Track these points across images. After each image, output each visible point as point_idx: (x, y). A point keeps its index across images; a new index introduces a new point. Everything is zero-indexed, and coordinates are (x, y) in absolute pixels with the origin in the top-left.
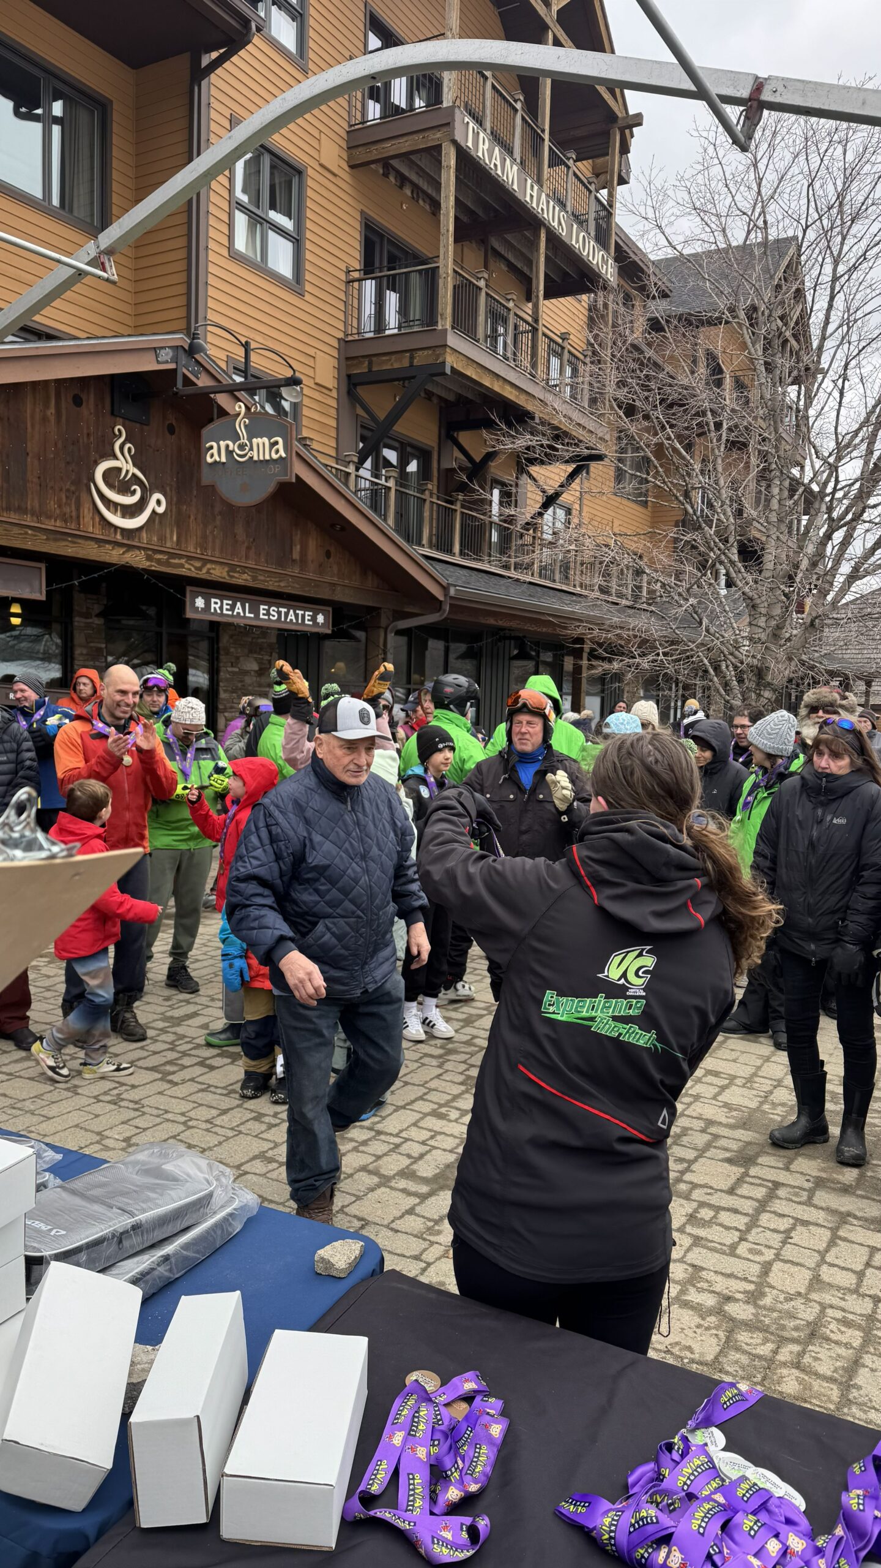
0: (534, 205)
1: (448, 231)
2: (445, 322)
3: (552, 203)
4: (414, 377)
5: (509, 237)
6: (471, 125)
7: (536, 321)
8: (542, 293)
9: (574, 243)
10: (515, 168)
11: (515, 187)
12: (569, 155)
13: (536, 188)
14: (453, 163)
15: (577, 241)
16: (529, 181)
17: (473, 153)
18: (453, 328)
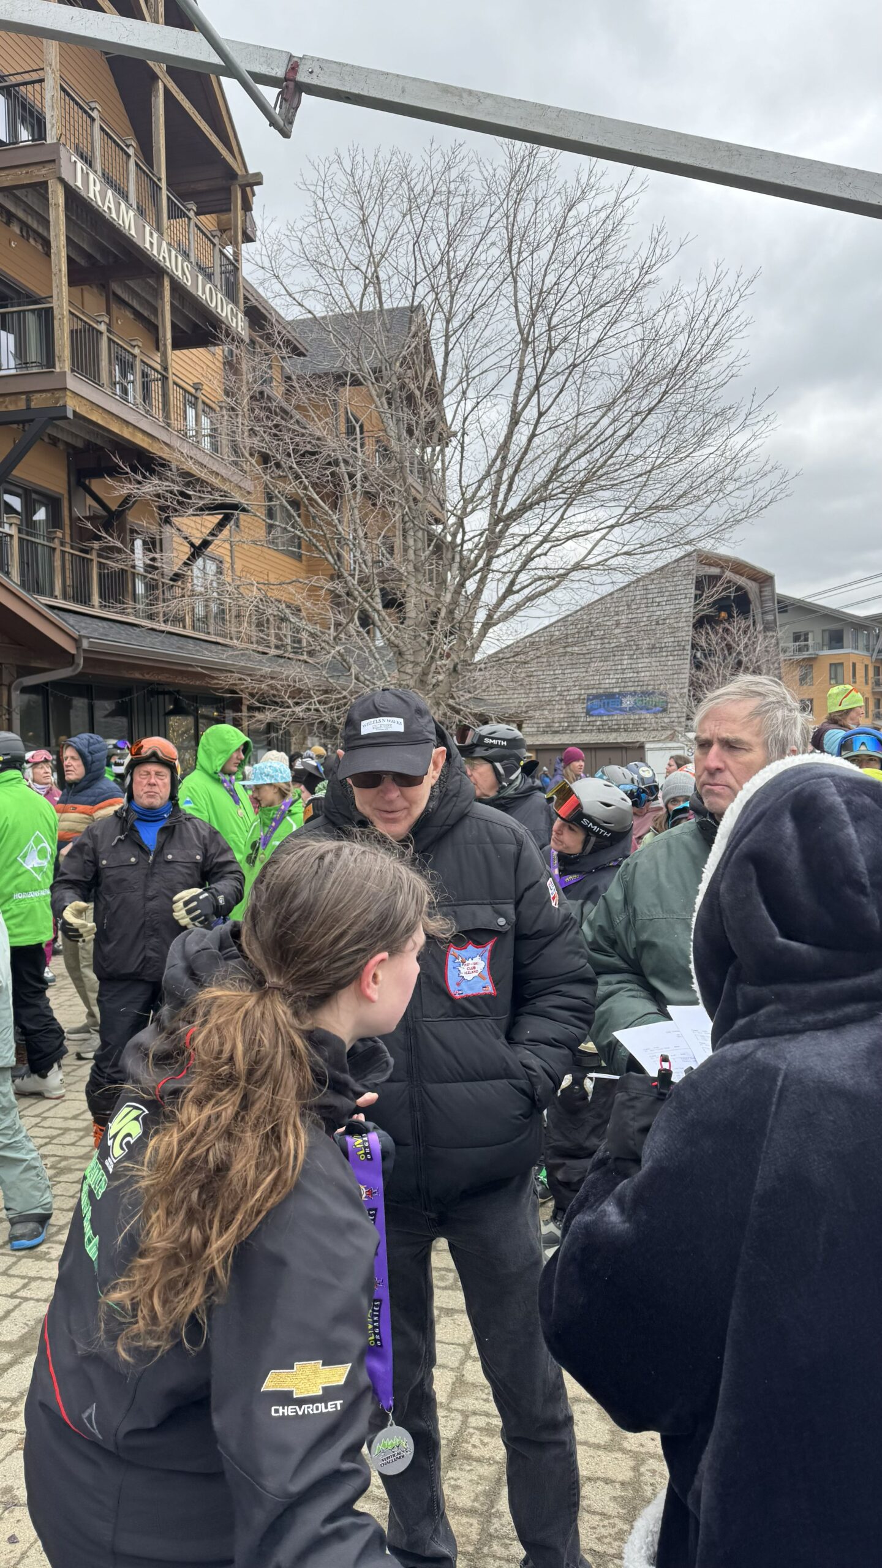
0: (155, 252)
1: (60, 271)
2: (64, 363)
3: (173, 252)
4: (32, 420)
5: (131, 283)
6: (79, 165)
7: (166, 369)
8: (169, 341)
9: (200, 293)
10: (131, 213)
11: (133, 232)
12: (189, 206)
13: (155, 235)
14: (61, 201)
15: (204, 292)
16: (148, 228)
17: (83, 193)
18: (73, 371)
